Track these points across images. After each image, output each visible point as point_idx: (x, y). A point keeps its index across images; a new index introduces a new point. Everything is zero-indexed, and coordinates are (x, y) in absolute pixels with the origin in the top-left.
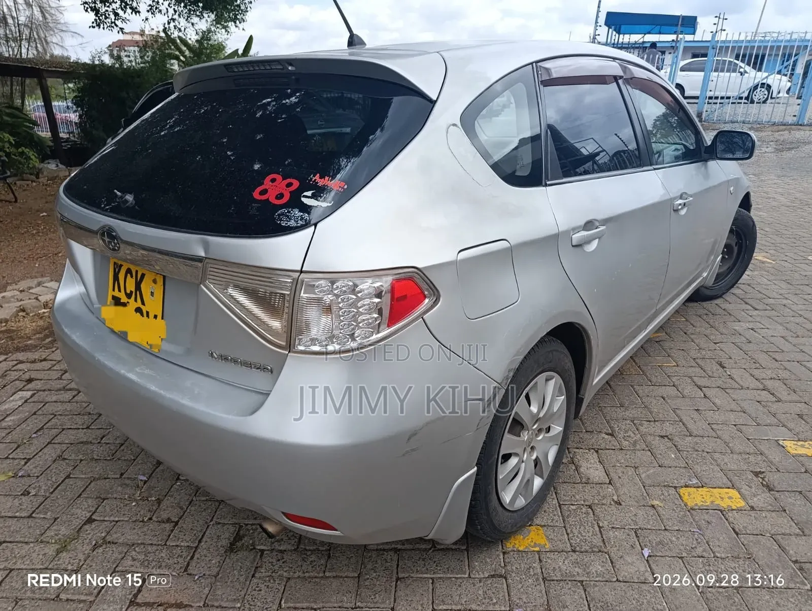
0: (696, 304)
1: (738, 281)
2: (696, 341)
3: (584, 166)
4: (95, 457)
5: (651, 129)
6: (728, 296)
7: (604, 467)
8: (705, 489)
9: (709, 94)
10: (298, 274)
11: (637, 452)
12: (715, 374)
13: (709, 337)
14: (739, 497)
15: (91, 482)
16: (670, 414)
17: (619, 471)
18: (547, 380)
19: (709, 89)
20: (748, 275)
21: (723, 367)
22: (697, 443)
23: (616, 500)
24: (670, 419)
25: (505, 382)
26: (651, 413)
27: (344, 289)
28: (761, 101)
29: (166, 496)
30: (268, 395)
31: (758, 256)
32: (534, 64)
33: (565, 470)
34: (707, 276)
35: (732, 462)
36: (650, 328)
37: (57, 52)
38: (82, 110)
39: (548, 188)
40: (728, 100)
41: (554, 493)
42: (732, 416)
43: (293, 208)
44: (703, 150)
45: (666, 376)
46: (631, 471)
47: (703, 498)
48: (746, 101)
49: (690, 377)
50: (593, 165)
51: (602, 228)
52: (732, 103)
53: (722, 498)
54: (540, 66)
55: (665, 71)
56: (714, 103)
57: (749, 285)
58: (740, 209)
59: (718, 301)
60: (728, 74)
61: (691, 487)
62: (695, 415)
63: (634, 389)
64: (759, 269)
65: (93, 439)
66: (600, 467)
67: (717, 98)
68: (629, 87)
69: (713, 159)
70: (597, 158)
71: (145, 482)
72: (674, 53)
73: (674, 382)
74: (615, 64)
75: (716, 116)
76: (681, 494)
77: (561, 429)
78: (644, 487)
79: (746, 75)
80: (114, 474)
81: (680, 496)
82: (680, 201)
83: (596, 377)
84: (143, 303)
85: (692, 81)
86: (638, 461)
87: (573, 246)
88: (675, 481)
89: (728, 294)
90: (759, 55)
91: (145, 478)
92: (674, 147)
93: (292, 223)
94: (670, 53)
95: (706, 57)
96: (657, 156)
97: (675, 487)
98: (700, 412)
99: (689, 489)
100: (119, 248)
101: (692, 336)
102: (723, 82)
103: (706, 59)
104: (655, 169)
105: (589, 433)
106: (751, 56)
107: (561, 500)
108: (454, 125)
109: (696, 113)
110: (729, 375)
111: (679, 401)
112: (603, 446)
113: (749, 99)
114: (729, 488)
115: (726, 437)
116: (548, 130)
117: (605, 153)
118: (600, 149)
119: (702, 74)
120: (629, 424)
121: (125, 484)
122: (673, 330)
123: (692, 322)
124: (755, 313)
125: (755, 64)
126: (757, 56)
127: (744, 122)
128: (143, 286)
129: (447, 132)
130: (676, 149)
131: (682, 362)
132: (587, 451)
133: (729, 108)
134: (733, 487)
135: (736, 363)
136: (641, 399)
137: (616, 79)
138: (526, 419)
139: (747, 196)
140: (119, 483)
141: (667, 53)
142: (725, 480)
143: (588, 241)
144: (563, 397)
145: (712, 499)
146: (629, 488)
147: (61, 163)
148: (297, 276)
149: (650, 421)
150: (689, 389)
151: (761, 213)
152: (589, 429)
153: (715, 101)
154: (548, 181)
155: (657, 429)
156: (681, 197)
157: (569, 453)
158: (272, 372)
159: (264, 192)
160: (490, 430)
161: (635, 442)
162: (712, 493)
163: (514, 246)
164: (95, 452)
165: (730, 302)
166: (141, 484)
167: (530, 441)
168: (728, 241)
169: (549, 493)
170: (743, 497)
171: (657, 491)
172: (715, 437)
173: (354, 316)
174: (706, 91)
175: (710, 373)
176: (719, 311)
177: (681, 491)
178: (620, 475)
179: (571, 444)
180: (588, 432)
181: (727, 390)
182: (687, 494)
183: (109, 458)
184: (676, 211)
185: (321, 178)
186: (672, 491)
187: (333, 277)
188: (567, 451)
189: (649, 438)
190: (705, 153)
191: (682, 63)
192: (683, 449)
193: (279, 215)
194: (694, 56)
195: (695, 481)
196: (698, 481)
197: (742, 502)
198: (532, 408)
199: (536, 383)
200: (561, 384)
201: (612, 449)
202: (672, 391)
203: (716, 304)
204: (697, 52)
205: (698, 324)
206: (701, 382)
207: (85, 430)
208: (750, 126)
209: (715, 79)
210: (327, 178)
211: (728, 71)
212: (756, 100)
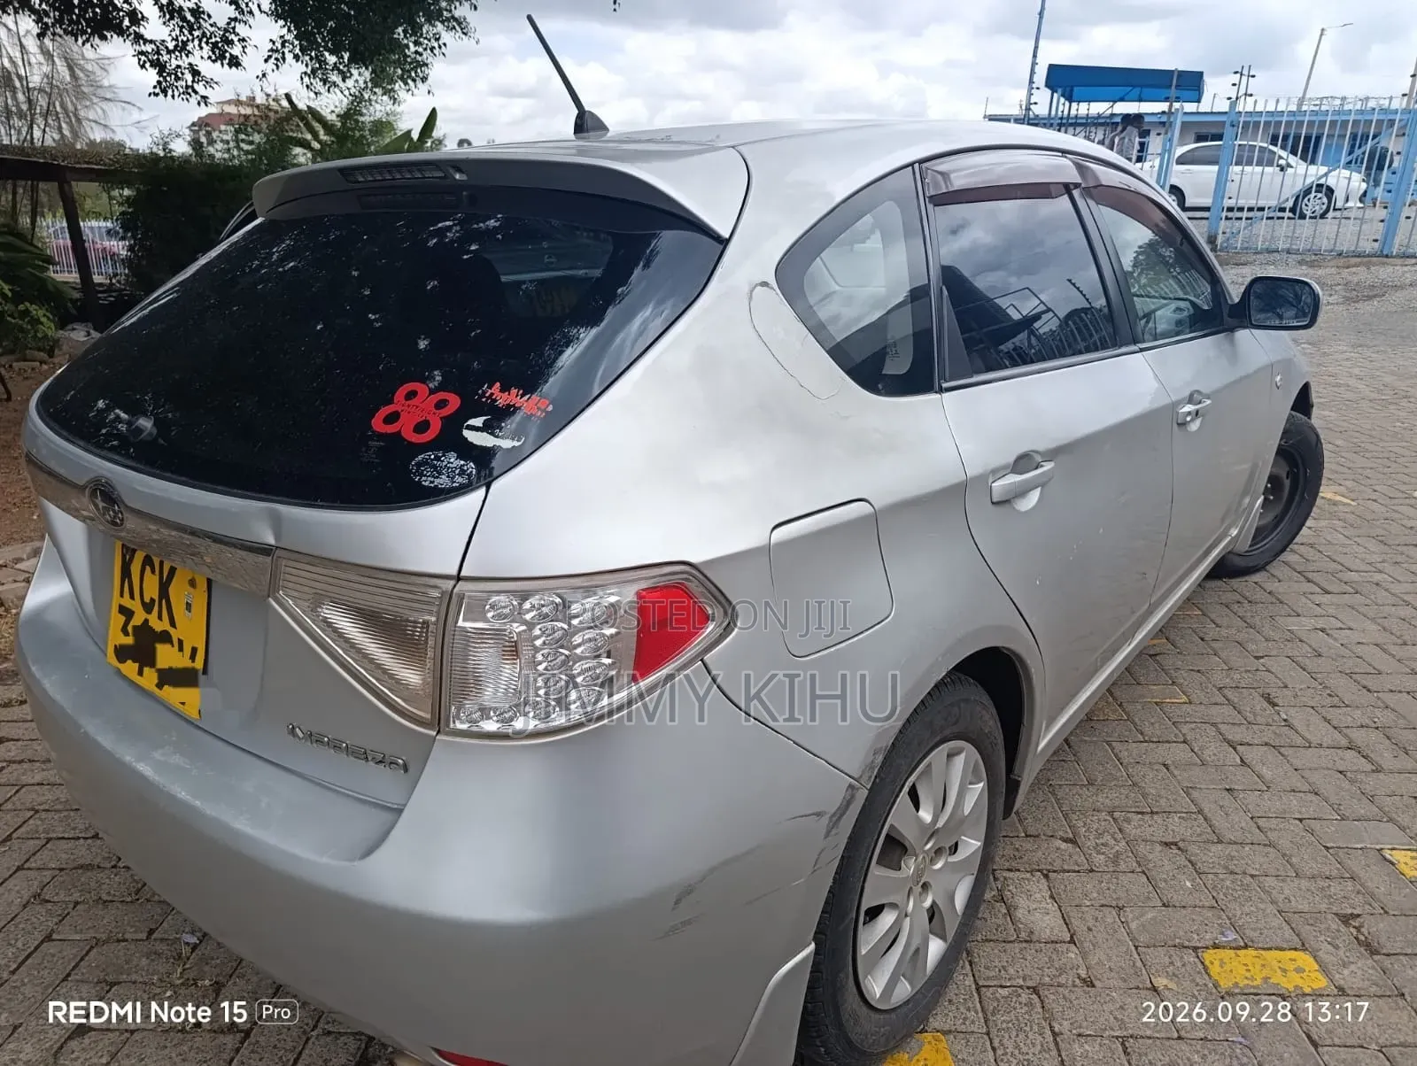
0: (1219, 583)
1: (1294, 538)
2: (1223, 655)
3: (1014, 340)
4: (105, 897)
5: (1130, 269)
6: (1276, 568)
7: (1060, 907)
8: (1251, 952)
9: (1227, 203)
10: (452, 583)
11: (1122, 877)
12: (1258, 718)
13: (1245, 645)
14: (1317, 967)
15: (92, 947)
16: (1179, 799)
17: (1089, 917)
18: (950, 756)
19: (1227, 195)
20: (1310, 528)
21: (1274, 705)
22: (1232, 858)
23: (1084, 976)
24: (1180, 809)
25: (867, 775)
26: (1145, 796)
27: (545, 610)
28: (1317, 214)
29: (231, 976)
30: (399, 812)
31: (1326, 492)
32: (916, 165)
33: (987, 915)
34: (1237, 534)
35: (1298, 896)
36: (1139, 637)
37: (98, 135)
38: (134, 237)
39: (946, 395)
40: (1260, 214)
41: (967, 963)
42: (1294, 802)
43: (446, 450)
44: (1226, 312)
45: (1170, 723)
46: (1111, 916)
47: (1248, 970)
48: (1291, 215)
49: (1214, 725)
50: (1029, 337)
51: (1048, 466)
52: (1267, 218)
53: (1284, 971)
54: (927, 169)
55: (1151, 163)
56: (1237, 219)
57: (1312, 546)
58: (1294, 413)
59: (1257, 577)
60: (1259, 169)
61: (1224, 947)
62: (1227, 800)
63: (1113, 749)
64: (1328, 516)
65: (104, 858)
66: (1053, 907)
67: (1241, 209)
68: (1091, 203)
69: (1245, 327)
70: (1037, 325)
71: (195, 947)
72: (1166, 133)
73: (1184, 735)
74: (1065, 162)
75: (1240, 242)
76: (1207, 963)
77: (979, 844)
78: (1136, 947)
79: (1290, 171)
80: (135, 932)
81: (1206, 968)
82: (1189, 408)
83: (1044, 737)
84: (173, 624)
85: (1198, 181)
86: (1123, 895)
87: (993, 503)
88: (1195, 936)
89: (1274, 563)
90: (1311, 137)
91: (194, 940)
92: (1173, 305)
93: (443, 481)
94: (1159, 134)
95: (1221, 140)
96: (1143, 322)
97: (1195, 949)
98: (1235, 794)
99: (1221, 953)
100: (122, 520)
101: (1215, 645)
102: (1250, 183)
103: (1220, 143)
104: (1142, 350)
105: (1031, 839)
106: (1297, 138)
107: (979, 977)
108: (764, 284)
109: (1206, 236)
110: (1285, 720)
111: (1197, 771)
112: (1057, 866)
113: (1296, 211)
114: (1296, 949)
115: (1284, 843)
116: (944, 288)
117: (1051, 314)
118: (1042, 308)
119: (1216, 168)
120: (1105, 820)
121: (155, 953)
122: (1179, 633)
123: (1213, 616)
124: (1326, 599)
125: (1306, 150)
126: (1308, 139)
127: (1288, 252)
128: (172, 590)
129: (751, 298)
130: (1178, 309)
131: (1198, 695)
132: (1028, 875)
133: (1262, 228)
134: (1304, 948)
135: (1296, 696)
136: (1126, 769)
137: (1068, 188)
138: (909, 834)
139: (1305, 391)
140: (145, 950)
141: (1153, 134)
142: (1288, 933)
143: (1022, 492)
144: (981, 785)
145: (1265, 973)
146: (1108, 955)
147: (95, 329)
148: (450, 588)
149: (1142, 813)
150: (1214, 751)
151: (1327, 413)
152: (1031, 831)
153: (1239, 214)
154: (946, 381)
155: (1156, 828)
156: (1190, 400)
157: (996, 879)
158: (406, 770)
159: (392, 418)
160: (840, 867)
161: (1117, 855)
162: (1265, 959)
163: (880, 511)
164: (104, 887)
165: (1280, 579)
166: (185, 951)
167: (919, 873)
168: (1274, 470)
169: (958, 965)
170: (1324, 969)
171: (1158, 957)
172: (1265, 845)
173: (564, 663)
174: (1223, 198)
175: (1251, 717)
176: (1259, 595)
177: (1205, 955)
178: (1090, 925)
179: (999, 862)
180: (1030, 836)
181: (1282, 750)
182: (1217, 963)
183: (129, 899)
184: (1183, 425)
185: (502, 391)
186: (1190, 957)
187: (523, 587)
188: (991, 877)
189: (1142, 849)
190: (1229, 316)
191: (1180, 151)
192: (1206, 870)
193: (419, 465)
194: (1200, 138)
195: (1232, 936)
196: (1237, 936)
197: (1320, 977)
198: (922, 813)
199: (929, 765)
200: (976, 761)
201: (1075, 871)
202: (1179, 753)
203: (1256, 583)
204: (1204, 131)
205: (1224, 622)
206: (1236, 734)
207: (89, 841)
208: (1300, 257)
209: (1237, 178)
210: (514, 391)
211: (1258, 164)
212: (1309, 214)
